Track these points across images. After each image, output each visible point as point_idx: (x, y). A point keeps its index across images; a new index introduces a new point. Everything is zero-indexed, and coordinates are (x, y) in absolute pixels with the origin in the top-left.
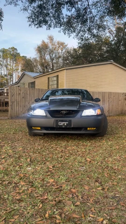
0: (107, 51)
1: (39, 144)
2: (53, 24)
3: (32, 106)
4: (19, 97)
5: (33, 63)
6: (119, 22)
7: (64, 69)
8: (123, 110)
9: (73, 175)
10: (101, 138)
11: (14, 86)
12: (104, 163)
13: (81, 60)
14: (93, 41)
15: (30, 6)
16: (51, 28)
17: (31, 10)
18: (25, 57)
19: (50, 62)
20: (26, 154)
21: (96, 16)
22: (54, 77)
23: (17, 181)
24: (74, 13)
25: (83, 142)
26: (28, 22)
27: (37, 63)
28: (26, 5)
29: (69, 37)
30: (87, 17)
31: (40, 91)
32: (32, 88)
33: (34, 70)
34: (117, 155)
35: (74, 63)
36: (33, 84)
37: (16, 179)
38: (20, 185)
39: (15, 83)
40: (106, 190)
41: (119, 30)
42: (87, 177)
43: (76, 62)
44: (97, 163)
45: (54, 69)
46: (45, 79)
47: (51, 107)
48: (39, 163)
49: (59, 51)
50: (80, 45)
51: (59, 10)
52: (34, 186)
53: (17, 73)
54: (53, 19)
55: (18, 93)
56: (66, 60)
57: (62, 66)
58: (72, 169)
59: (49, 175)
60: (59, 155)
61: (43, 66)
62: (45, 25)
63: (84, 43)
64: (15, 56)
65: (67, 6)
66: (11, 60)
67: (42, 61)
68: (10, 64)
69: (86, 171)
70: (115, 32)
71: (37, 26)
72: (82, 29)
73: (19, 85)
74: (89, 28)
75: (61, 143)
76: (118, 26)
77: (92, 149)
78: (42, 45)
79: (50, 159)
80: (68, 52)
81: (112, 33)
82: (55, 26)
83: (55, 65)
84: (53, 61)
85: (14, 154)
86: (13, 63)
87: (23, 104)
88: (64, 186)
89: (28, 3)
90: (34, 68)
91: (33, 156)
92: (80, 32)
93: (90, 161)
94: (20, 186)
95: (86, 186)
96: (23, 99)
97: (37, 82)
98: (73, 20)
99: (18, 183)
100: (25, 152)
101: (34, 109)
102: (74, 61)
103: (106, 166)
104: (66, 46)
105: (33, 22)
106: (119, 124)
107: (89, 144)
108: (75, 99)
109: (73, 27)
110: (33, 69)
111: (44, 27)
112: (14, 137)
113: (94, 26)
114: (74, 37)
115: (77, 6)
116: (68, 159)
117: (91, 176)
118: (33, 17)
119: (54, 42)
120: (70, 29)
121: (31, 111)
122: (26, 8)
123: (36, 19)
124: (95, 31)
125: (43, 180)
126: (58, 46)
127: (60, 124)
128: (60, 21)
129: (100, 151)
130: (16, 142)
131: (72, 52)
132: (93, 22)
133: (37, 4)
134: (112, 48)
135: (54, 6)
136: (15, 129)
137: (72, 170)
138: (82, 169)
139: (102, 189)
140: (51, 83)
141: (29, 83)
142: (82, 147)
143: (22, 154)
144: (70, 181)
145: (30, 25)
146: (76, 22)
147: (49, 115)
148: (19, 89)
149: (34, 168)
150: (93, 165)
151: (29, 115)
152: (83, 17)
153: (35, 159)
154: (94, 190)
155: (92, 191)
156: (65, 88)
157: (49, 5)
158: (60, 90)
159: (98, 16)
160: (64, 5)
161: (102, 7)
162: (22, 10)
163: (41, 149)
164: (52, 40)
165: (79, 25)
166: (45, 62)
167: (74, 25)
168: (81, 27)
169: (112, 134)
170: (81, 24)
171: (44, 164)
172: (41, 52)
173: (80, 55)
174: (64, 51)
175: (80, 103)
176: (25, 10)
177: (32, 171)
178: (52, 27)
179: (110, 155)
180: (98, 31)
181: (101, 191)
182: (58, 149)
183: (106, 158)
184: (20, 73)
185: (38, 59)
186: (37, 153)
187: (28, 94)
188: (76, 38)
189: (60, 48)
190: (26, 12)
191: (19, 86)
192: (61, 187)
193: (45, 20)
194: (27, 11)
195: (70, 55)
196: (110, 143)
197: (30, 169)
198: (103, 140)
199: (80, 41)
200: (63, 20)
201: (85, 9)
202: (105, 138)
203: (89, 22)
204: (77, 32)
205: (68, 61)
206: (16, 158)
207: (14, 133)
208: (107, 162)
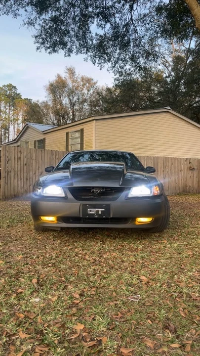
0: (160, 93)
1: (52, 248)
2: (74, 47)
3: (41, 179)
4: (19, 163)
5: (42, 110)
6: (178, 48)
7: (93, 120)
8: (186, 186)
9: (119, 313)
10: (159, 236)
11: (11, 146)
12: (173, 285)
13: (119, 106)
14: (137, 76)
15: (39, 18)
16: (71, 54)
17: (39, 25)
18: (30, 100)
19: (70, 109)
20: (29, 269)
21: (143, 37)
22: (76, 131)
23: (11, 330)
24: (109, 32)
25: (129, 243)
26: (35, 43)
27: (48, 110)
28: (33, 17)
29: (101, 69)
30: (129, 39)
31: (53, 154)
32: (40, 150)
33: (44, 120)
34: (192, 268)
35: (107, 111)
36: (41, 143)
37: (10, 326)
38: (17, 338)
39: (13, 141)
40: (188, 348)
41: (178, 60)
42: (147, 319)
43: (110, 109)
44: (160, 287)
45: (76, 119)
46: (61, 135)
47: (75, 182)
48: (55, 288)
49: (83, 91)
50: (117, 82)
51: (85, 26)
52: (46, 342)
53: (16, 125)
54: (75, 40)
55: (16, 157)
56: (95, 106)
57: (88, 115)
58: (117, 299)
59: (74, 315)
60: (91, 270)
61: (58, 115)
62: (63, 49)
63: (124, 80)
64: (13, 99)
65: (99, 19)
66: (6, 104)
67: (56, 107)
68: (5, 110)
69: (144, 304)
70: (171, 64)
71: (49, 50)
72: (122, 56)
73: (18, 144)
74: (133, 56)
75: (91, 246)
76: (177, 54)
77: (147, 258)
78: (57, 82)
79: (74, 278)
80: (98, 93)
81: (167, 65)
82: (79, 51)
83: (77, 113)
84: (73, 108)
85: (8, 268)
86: (9, 109)
87: (25, 174)
88: (105, 339)
89: (35, 13)
90: (43, 118)
91: (42, 271)
92: (118, 61)
93: (148, 282)
94: (18, 343)
95: (148, 339)
96: (25, 167)
97: (49, 139)
98: (108, 43)
99: (14, 335)
100: (27, 264)
101: (44, 185)
102: (107, 107)
103: (179, 292)
104: (95, 83)
105: (43, 43)
106: (184, 209)
107: (141, 247)
108: (112, 168)
109: (107, 54)
110: (42, 120)
111: (62, 52)
112: (8, 234)
113: (140, 53)
114: (109, 69)
115: (113, 20)
116: (107, 278)
117: (154, 315)
118: (44, 36)
119: (77, 78)
120: (102, 57)
121: (39, 189)
122: (32, 20)
123: (48, 39)
124: (142, 61)
125: (63, 326)
126: (82, 83)
127: (91, 211)
128: (86, 43)
129: (162, 261)
130: (12, 242)
131: (104, 93)
132: (138, 46)
133: (50, 15)
134: (168, 88)
135: (77, 19)
136: (11, 218)
137: (116, 301)
138: (134, 298)
139: (180, 347)
140: (70, 142)
141: (35, 141)
142: (130, 253)
143: (23, 267)
144: (116, 327)
145: (38, 49)
146: (111, 45)
147: (70, 196)
148: (19, 150)
149: (44, 299)
150: (153, 290)
151: (36, 195)
152: (124, 37)
153: (45, 278)
154: (166, 349)
155: (160, 351)
156: (94, 149)
157: (69, 18)
158: (87, 152)
159: (147, 38)
160: (94, 17)
161: (153, 24)
162: (25, 24)
163: (57, 257)
164: (72, 73)
165: (116, 50)
166: (62, 108)
167: (109, 51)
168: (120, 54)
169: (176, 228)
170: (120, 49)
171: (63, 289)
172: (55, 92)
173: (117, 98)
174: (91, 91)
175: (124, 175)
176: (31, 25)
177: (42, 305)
178: (73, 52)
179: (181, 269)
180: (146, 60)
181: (180, 352)
182: (87, 257)
183: (176, 276)
184: (21, 125)
185: (50, 103)
186: (50, 265)
187: (34, 158)
188: (111, 71)
189: (85, 86)
190: (31, 27)
191: (18, 146)
192: (100, 342)
193: (63, 41)
194: (34, 26)
195: (101, 97)
196: (176, 245)
197: (37, 300)
198: (163, 239)
199: (118, 76)
200: (91, 42)
201: (127, 25)
202: (165, 236)
203: (132, 45)
204: (113, 61)
205: (97, 108)
206: (10, 277)
207: (9, 226)
208: (177, 283)
